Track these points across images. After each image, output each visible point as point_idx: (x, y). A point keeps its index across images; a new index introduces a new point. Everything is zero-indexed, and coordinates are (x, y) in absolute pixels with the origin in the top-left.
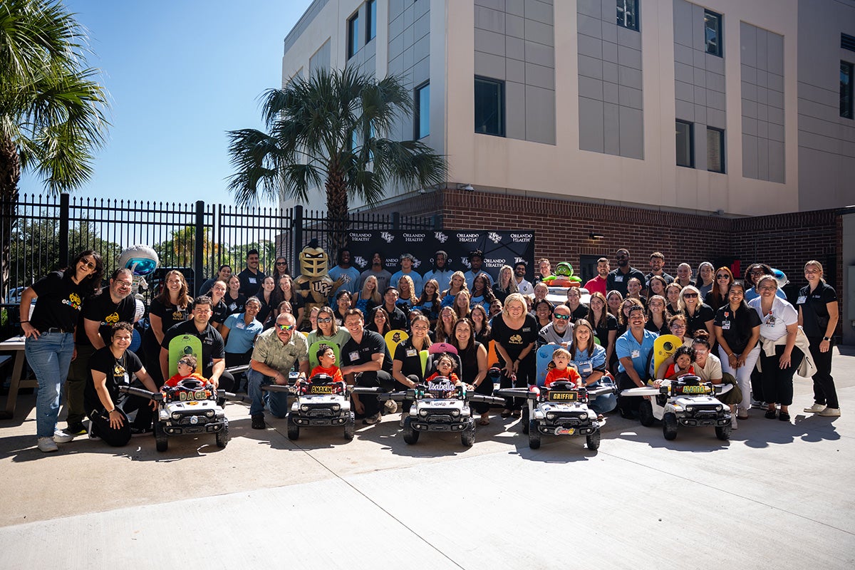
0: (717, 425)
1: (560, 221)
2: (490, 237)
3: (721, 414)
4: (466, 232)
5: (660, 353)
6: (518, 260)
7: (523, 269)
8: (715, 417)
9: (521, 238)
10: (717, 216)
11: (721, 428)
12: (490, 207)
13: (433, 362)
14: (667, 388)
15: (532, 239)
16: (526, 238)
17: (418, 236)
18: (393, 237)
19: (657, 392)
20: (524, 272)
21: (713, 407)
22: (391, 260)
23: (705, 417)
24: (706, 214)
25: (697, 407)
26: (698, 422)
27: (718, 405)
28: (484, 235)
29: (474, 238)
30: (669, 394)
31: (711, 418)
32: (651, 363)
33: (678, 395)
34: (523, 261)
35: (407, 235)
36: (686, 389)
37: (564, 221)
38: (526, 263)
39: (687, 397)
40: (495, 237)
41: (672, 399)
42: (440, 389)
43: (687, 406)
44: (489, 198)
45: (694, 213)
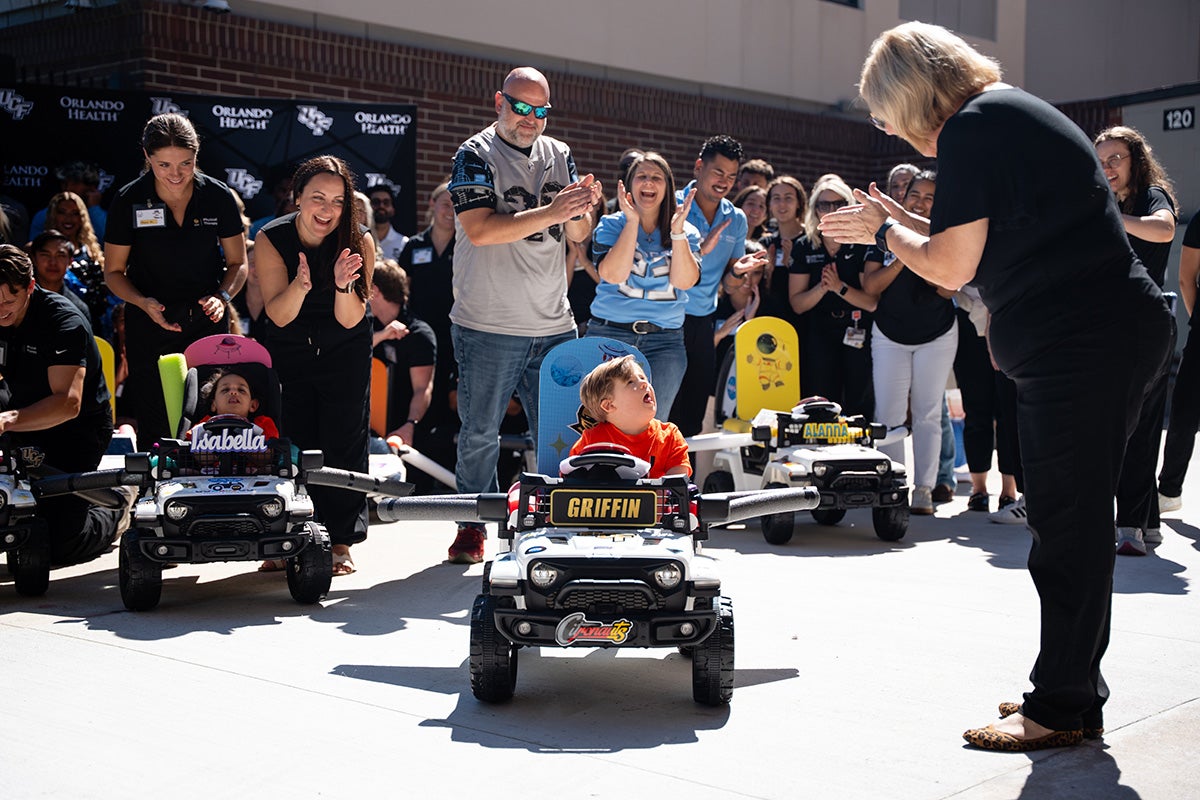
0: (878, 505)
1: (458, 110)
2: (302, 119)
3: (886, 481)
4: (237, 104)
5: (750, 359)
6: (374, 180)
7: (386, 202)
8: (873, 484)
9: (382, 124)
10: (838, 115)
11: (886, 511)
12: (272, 62)
13: (200, 386)
14: (767, 429)
15: (411, 129)
16: (395, 125)
17: (104, 105)
18: (30, 105)
19: (747, 439)
20: (390, 209)
21: (870, 464)
22: (28, 170)
23: (854, 485)
24: (812, 110)
25: (836, 466)
26: (839, 498)
27: (880, 462)
28: (286, 111)
29: (261, 120)
30: (774, 442)
31: (867, 489)
32: (728, 386)
33: (792, 444)
34: (389, 183)
35: (73, 102)
36: (811, 429)
37: (466, 111)
38: (396, 189)
39: (813, 447)
40: (315, 120)
41: (781, 453)
42: (224, 447)
43: (815, 464)
44: (270, 38)
45: (782, 105)
